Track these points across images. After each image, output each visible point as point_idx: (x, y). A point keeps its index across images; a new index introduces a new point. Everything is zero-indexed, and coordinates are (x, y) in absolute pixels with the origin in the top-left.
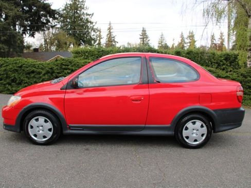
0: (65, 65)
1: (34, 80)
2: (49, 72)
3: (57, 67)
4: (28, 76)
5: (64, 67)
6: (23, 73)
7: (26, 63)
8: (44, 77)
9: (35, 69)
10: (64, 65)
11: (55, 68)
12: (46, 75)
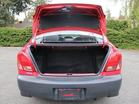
1: (16, 39)
2: (23, 34)
3: (27, 31)
4: (12, 36)
5: (31, 31)
6: (10, 35)
7: (12, 30)
8: (20, 37)
9: (16, 33)
10: (31, 30)
12: (22, 36)
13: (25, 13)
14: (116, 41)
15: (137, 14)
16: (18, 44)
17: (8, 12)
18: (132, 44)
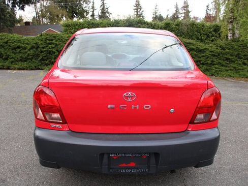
0: (50, 40)
1: (20, 55)
2: (34, 47)
3: (41, 42)
4: (14, 51)
5: (48, 42)
6: (9, 49)
7: (12, 39)
8: (29, 52)
9: (21, 45)
10: (48, 40)
11: (39, 43)
12: (32, 51)
13: (35, 6)
14: (202, 62)
15: (239, 13)
16: (25, 64)
17: (4, 5)
18: (229, 68)
